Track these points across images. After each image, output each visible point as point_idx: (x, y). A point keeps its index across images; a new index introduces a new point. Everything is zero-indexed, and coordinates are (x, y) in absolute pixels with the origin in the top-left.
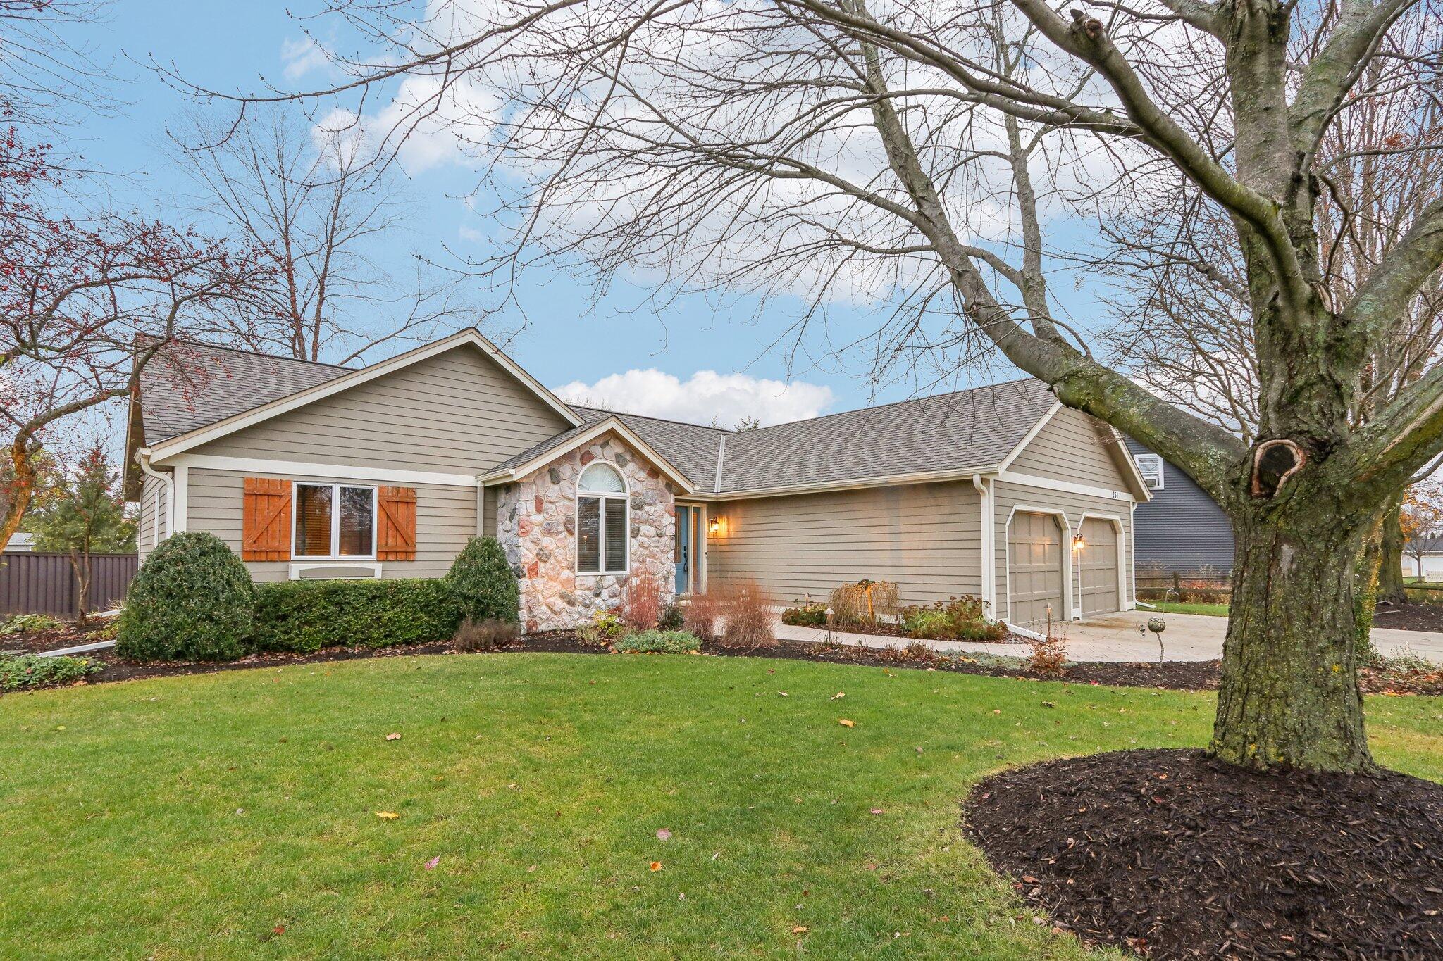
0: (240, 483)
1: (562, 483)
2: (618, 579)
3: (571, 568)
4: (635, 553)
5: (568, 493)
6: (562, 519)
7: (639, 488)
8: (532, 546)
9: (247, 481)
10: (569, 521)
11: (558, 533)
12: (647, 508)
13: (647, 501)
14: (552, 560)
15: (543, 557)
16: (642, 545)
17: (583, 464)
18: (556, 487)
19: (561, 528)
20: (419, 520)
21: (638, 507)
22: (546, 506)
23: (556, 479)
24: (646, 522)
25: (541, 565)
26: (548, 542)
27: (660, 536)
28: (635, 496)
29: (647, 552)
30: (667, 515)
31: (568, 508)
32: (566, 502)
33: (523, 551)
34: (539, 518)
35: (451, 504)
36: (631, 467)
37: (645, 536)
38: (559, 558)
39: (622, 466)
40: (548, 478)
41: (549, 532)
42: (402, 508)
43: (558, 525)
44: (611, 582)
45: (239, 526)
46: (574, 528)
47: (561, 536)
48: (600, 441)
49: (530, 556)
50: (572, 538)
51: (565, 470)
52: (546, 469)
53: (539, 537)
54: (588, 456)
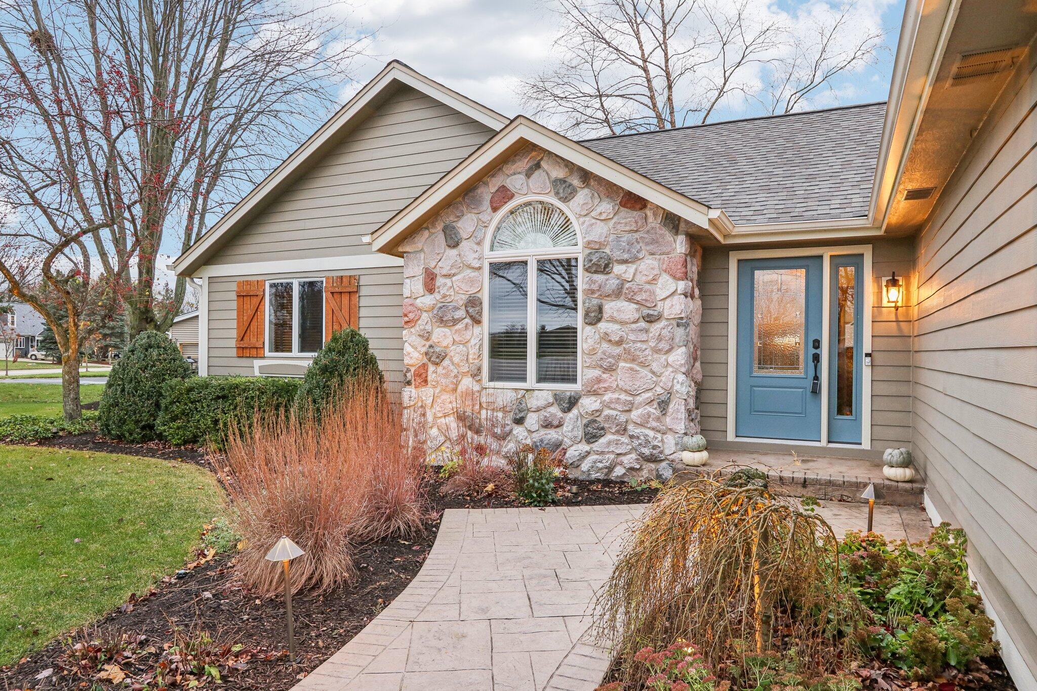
0: (234, 287)
1: (464, 244)
2: (558, 398)
3: (476, 374)
4: (592, 352)
5: (471, 259)
6: (461, 299)
7: (600, 231)
8: (419, 342)
9: (240, 284)
10: (473, 304)
11: (455, 322)
12: (618, 269)
13: (617, 255)
14: (446, 362)
15: (436, 357)
16: (606, 337)
17: (495, 209)
18: (453, 252)
19: (461, 313)
21: (602, 267)
22: (440, 281)
23: (453, 240)
24: (618, 293)
25: (431, 368)
26: (442, 336)
27: (651, 319)
28: (594, 247)
29: (617, 350)
30: (665, 278)
31: (471, 281)
32: (468, 273)
33: (408, 348)
34: (428, 300)
36: (583, 196)
37: (613, 320)
38: (456, 359)
39: (565, 200)
40: (441, 238)
41: (442, 322)
42: (345, 299)
43: (456, 309)
44: (542, 403)
45: (234, 324)
46: (480, 313)
47: (460, 326)
48: (523, 164)
49: (416, 355)
50: (477, 330)
51: (466, 224)
52: (440, 226)
53: (429, 328)
54: (504, 195)
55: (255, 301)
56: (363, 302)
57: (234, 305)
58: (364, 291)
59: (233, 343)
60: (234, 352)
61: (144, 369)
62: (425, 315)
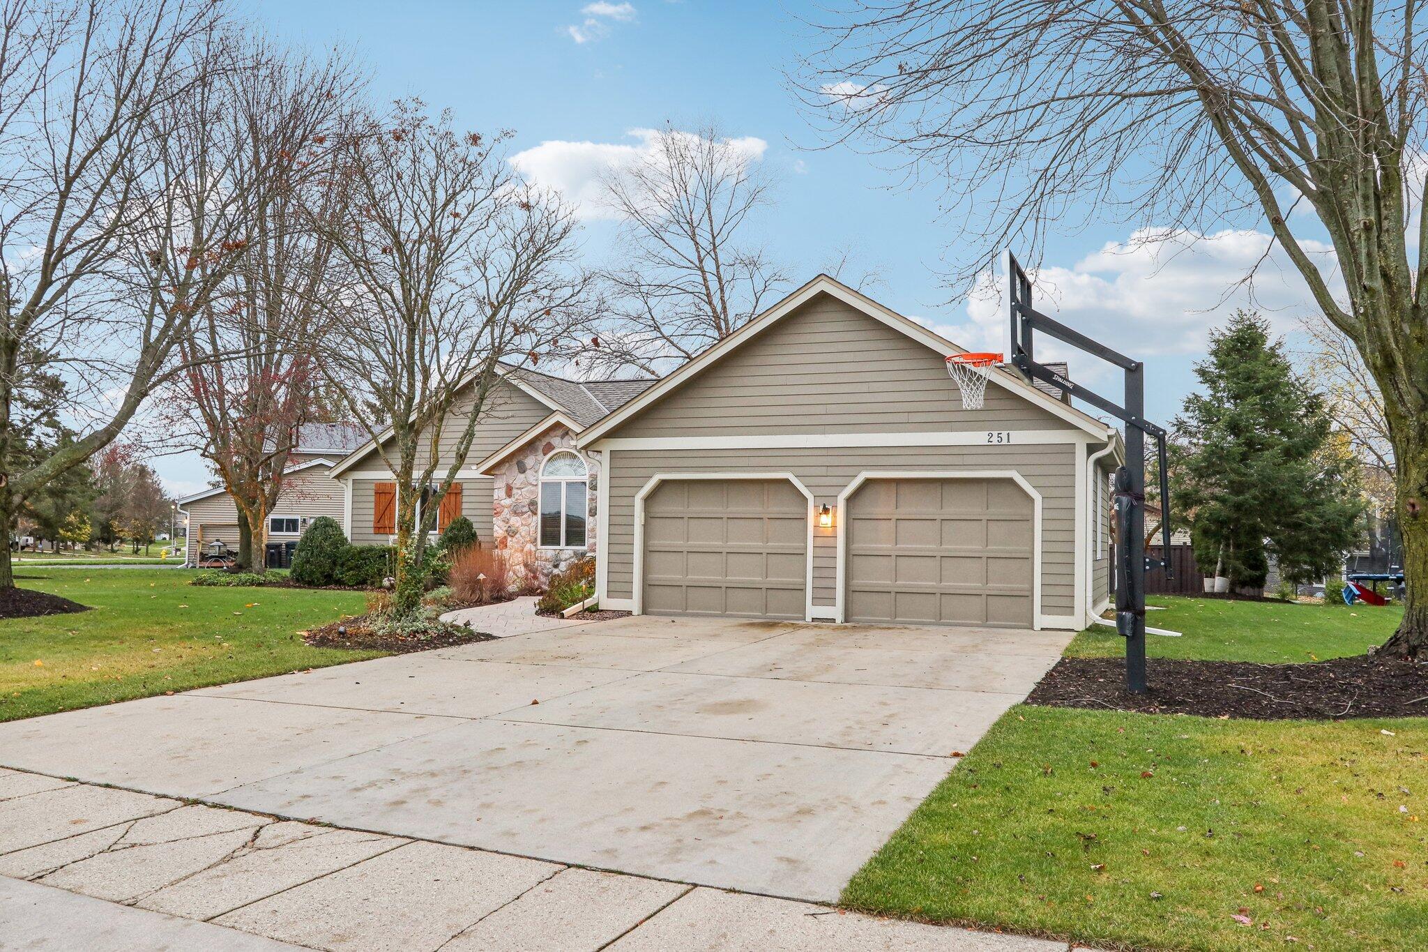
0: (373, 486)
1: (528, 472)
2: (576, 553)
3: (534, 542)
4: (592, 530)
5: (532, 480)
6: (526, 502)
8: (502, 524)
9: (376, 484)
10: (533, 503)
11: (523, 513)
14: (517, 536)
15: (512, 533)
17: (545, 454)
18: (522, 476)
19: (526, 509)
20: (464, 506)
22: (514, 491)
23: (522, 470)
25: (509, 539)
26: (515, 521)
28: (594, 477)
31: (532, 492)
32: (530, 487)
33: (496, 528)
34: (508, 501)
35: (478, 492)
38: (523, 534)
40: (516, 468)
41: (516, 513)
42: (453, 498)
43: (524, 506)
44: (567, 556)
45: (372, 512)
46: (536, 509)
47: (525, 516)
48: (560, 432)
49: (501, 531)
50: (535, 518)
51: (529, 461)
52: (515, 461)
53: (508, 516)
54: (550, 447)
55: (388, 497)
56: (464, 499)
57: (373, 499)
58: (465, 492)
59: (372, 524)
60: (372, 531)
61: (325, 540)
62: (506, 510)
